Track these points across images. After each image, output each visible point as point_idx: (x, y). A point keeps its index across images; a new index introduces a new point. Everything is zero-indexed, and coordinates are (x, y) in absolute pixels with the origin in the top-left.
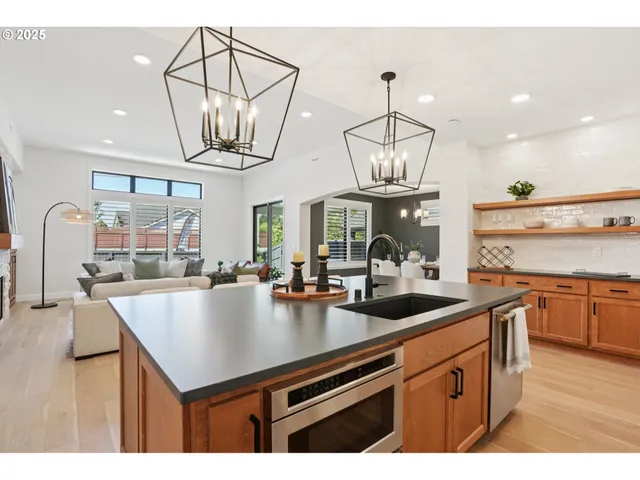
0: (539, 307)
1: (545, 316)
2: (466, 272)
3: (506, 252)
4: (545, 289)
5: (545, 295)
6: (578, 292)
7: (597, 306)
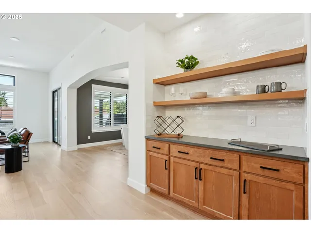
0: (196, 178)
1: (201, 188)
2: (144, 140)
3: (179, 121)
4: (202, 160)
5: (202, 166)
6: (230, 166)
7: (247, 183)
